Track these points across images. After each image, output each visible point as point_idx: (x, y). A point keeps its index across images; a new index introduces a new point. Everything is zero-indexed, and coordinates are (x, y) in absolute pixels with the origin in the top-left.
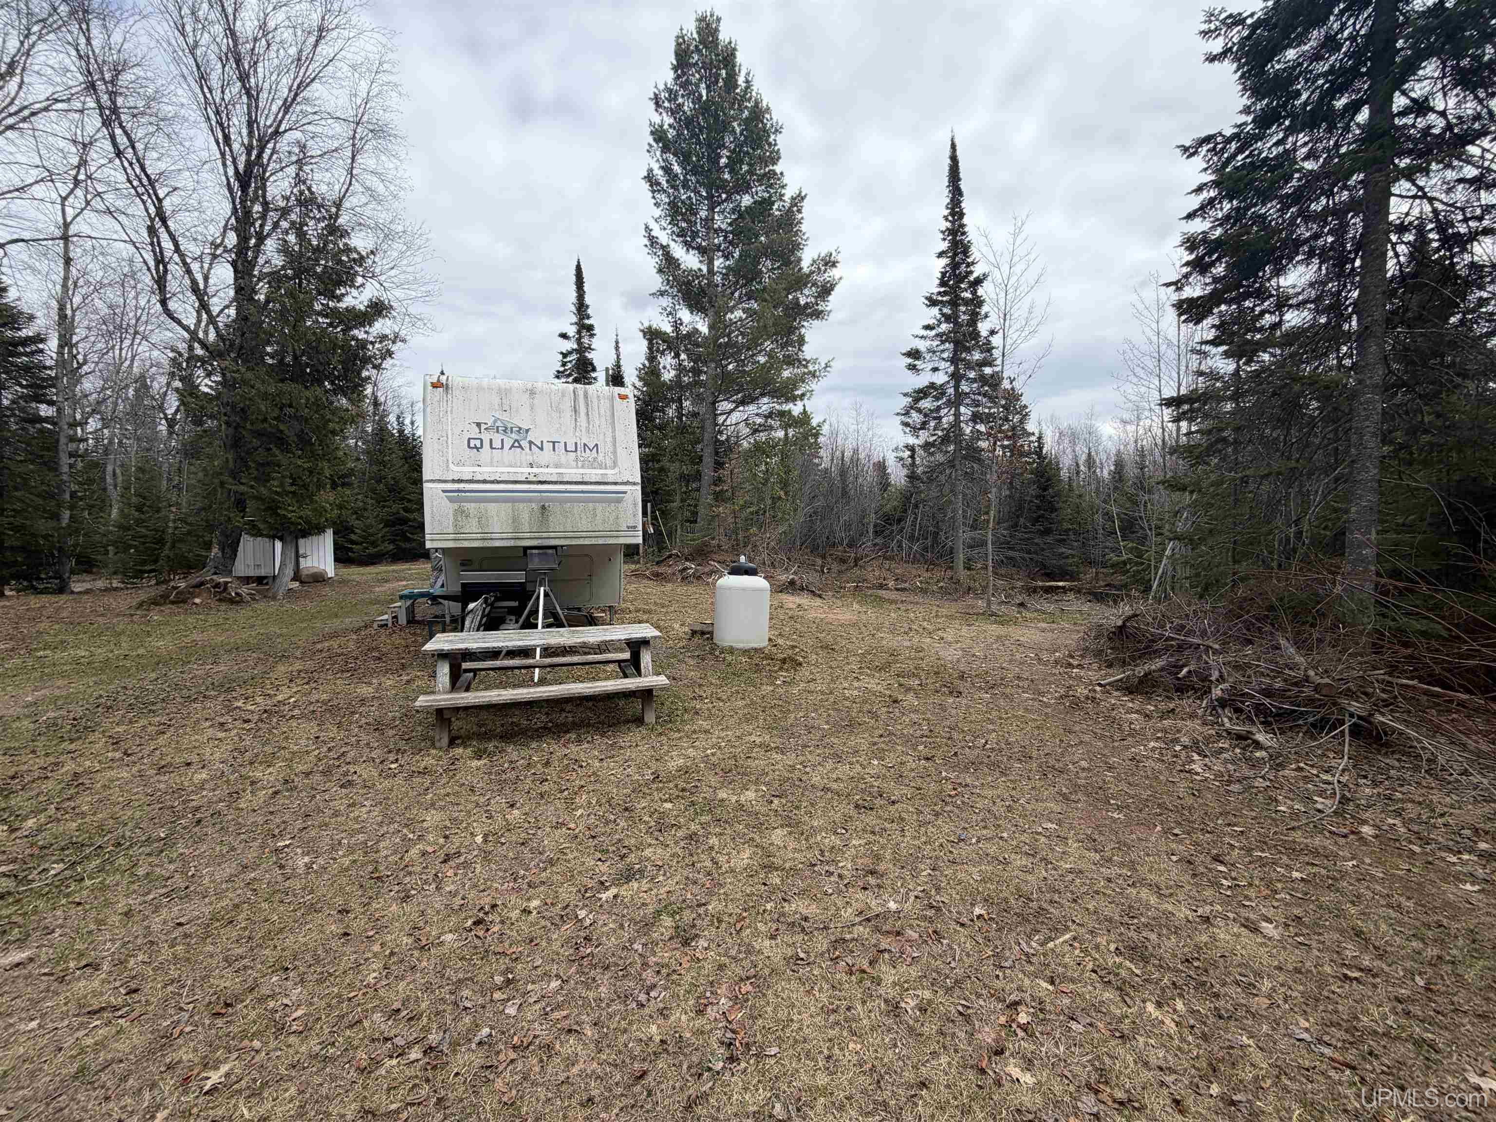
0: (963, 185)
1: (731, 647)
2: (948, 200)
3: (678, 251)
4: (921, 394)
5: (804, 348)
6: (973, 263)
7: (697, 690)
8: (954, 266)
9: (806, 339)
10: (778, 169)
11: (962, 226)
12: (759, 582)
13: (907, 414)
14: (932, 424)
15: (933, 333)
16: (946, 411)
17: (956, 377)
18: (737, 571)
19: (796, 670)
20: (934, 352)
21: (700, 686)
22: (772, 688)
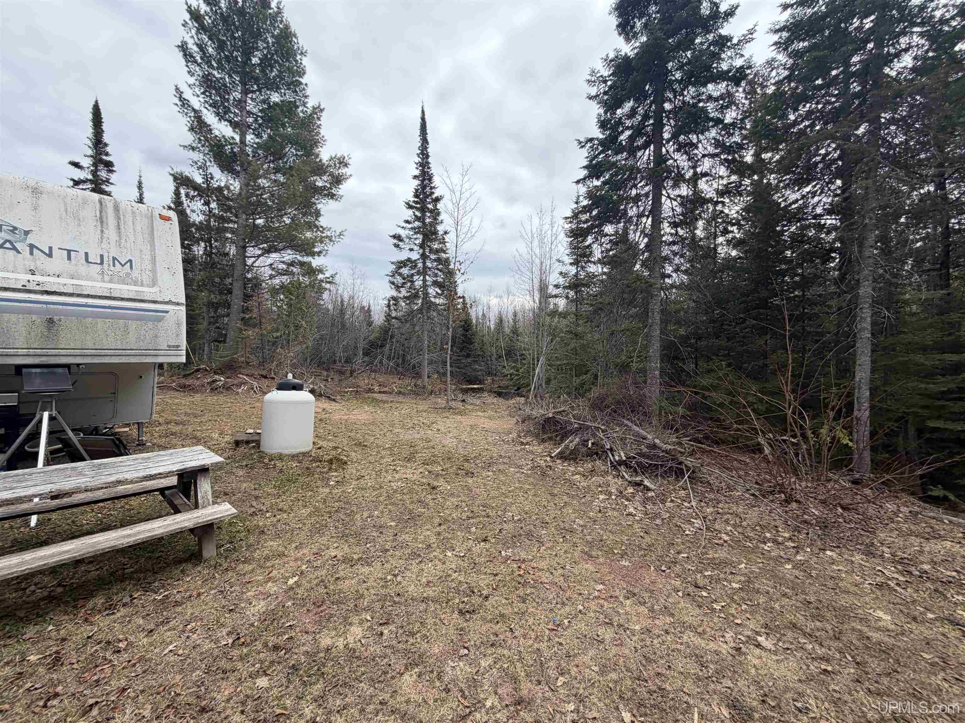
0: (429, 137)
1: (281, 454)
2: (420, 144)
3: (210, 118)
4: (402, 264)
5: (320, 219)
6: (434, 188)
7: (254, 504)
8: (424, 187)
9: (322, 213)
10: (303, 80)
11: (428, 163)
12: (304, 396)
13: (393, 276)
14: (409, 284)
15: (410, 226)
16: (417, 277)
17: (424, 257)
18: (283, 387)
19: (344, 469)
20: (410, 238)
21: (257, 498)
22: (327, 490)
